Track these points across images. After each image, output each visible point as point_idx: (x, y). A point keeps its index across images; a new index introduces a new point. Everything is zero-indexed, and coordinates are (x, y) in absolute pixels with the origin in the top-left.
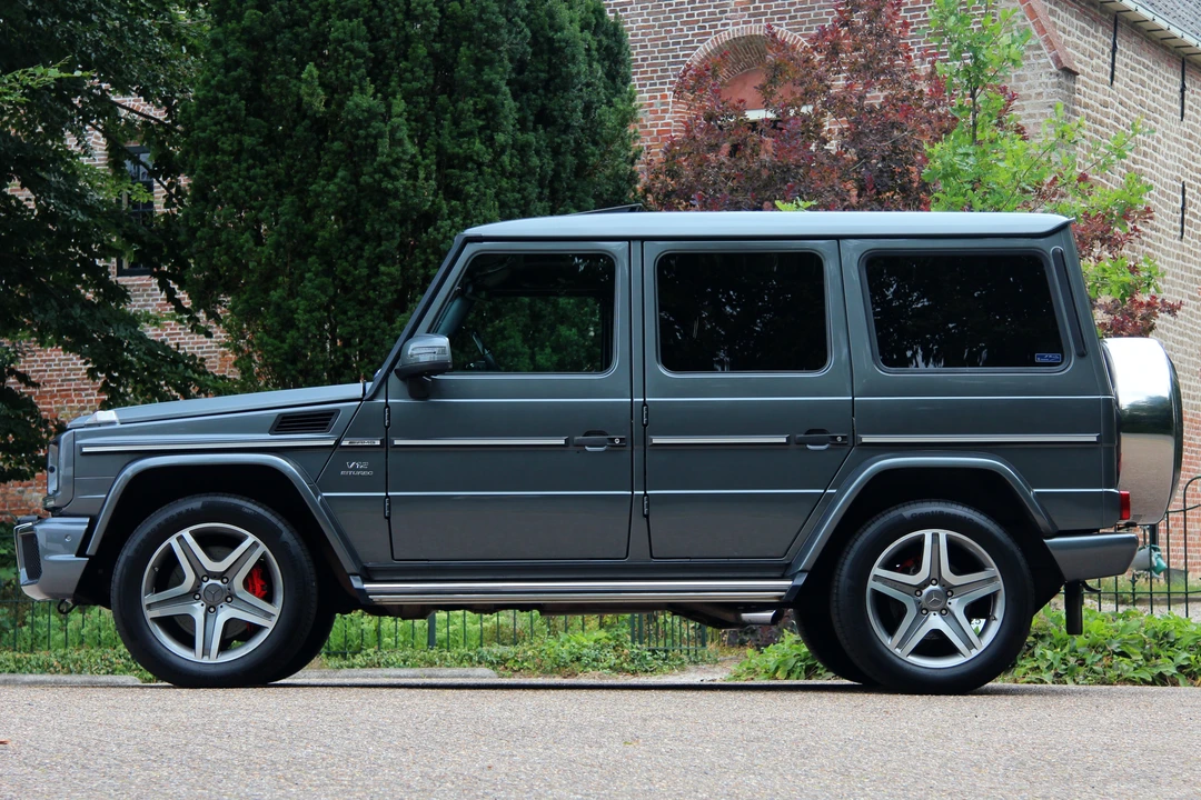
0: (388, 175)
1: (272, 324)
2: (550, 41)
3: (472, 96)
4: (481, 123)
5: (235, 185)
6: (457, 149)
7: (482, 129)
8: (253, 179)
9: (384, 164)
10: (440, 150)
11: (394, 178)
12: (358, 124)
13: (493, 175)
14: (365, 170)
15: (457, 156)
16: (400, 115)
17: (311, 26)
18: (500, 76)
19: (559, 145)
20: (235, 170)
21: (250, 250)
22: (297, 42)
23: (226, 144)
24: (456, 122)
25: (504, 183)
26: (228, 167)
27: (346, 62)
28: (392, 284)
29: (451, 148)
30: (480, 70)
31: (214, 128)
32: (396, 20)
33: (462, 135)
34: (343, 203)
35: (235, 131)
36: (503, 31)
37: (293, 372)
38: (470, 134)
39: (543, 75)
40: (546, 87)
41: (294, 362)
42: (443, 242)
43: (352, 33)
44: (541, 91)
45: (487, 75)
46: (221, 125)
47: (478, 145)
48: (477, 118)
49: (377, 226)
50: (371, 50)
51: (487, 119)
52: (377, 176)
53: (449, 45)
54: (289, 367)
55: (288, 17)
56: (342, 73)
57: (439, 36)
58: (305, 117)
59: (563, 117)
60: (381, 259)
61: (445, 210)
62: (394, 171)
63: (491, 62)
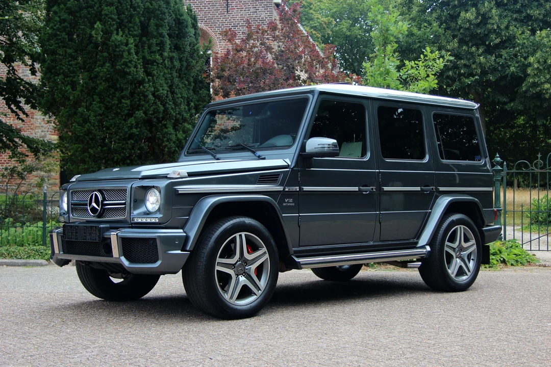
0: (127, 65)
1: (79, 121)
2: (179, 19)
3: (155, 38)
4: (159, 48)
5: (64, 67)
6: (150, 58)
7: (159, 50)
8: (71, 65)
9: (126, 62)
10: (144, 58)
11: (130, 67)
12: (116, 46)
13: (162, 68)
14: (118, 64)
15: (150, 60)
16: (132, 44)
17: (95, 8)
18: (165, 31)
19: (182, 58)
20: (64, 62)
21: (70, 93)
22: (89, 14)
23: (60, 51)
24: (149, 47)
25: (166, 71)
26: (61, 60)
27: (109, 23)
28: (127, 107)
29: (148, 57)
30: (158, 29)
31: (55, 45)
32: (127, 8)
33: (151, 52)
34: (108, 76)
35: (63, 47)
36: (166, 14)
37: (88, 139)
38: (154, 52)
39: (177, 32)
40: (177, 36)
41: (88, 135)
42: (146, 92)
43: (111, 12)
44: (175, 38)
45: (161, 30)
46: (58, 44)
47: (158, 57)
48: (157, 46)
49: (122, 85)
50: (118, 19)
51: (160, 47)
52: (123, 66)
53: (146, 18)
54: (86, 137)
55: (86, 4)
56: (107, 27)
57: (143, 15)
58: (91, 43)
59: (183, 48)
60: (123, 97)
61: (147, 80)
62: (129, 64)
63: (162, 26)
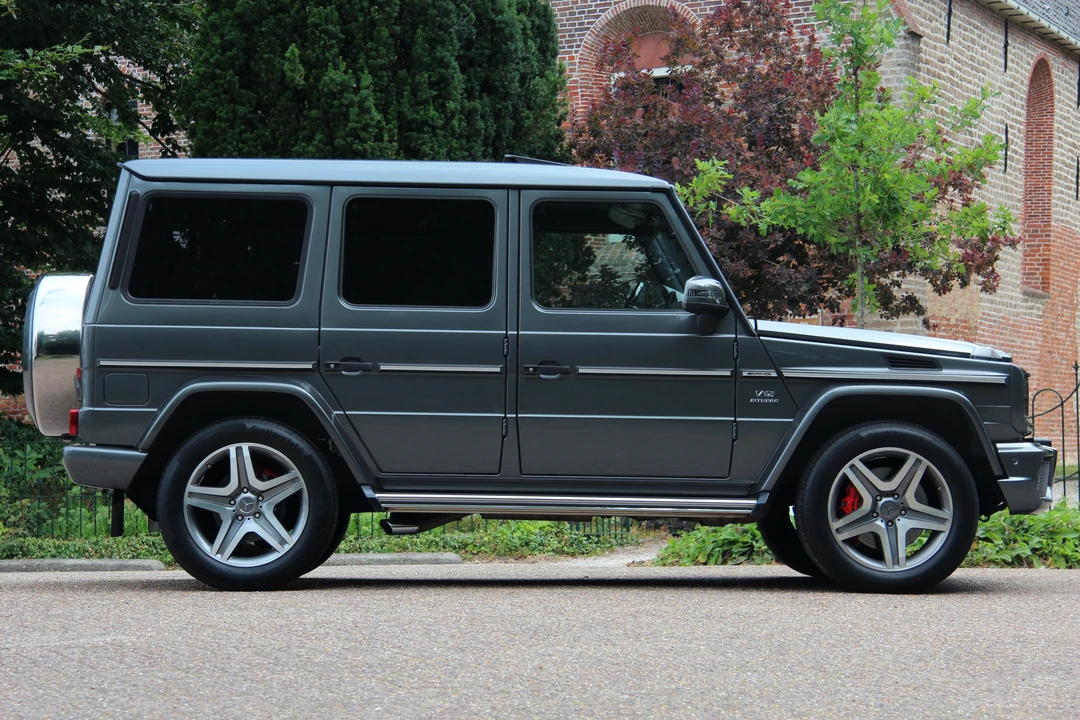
0: (357, 137)
2: (493, 22)
3: (427, 70)
4: (435, 93)
5: (229, 147)
6: (415, 116)
7: (435, 98)
9: (355, 129)
10: (401, 116)
11: (363, 141)
12: (333, 95)
13: (445, 136)
14: (339, 134)
15: (414, 121)
16: (367, 88)
17: (292, 12)
18: (449, 54)
19: (500, 110)
20: (230, 134)
22: (279, 26)
23: (222, 112)
24: (414, 93)
25: (455, 144)
26: (225, 132)
27: (322, 42)
29: (410, 115)
30: (433, 48)
31: (212, 99)
32: (362, 6)
33: (419, 103)
35: (230, 102)
36: (453, 15)
38: (425, 102)
39: (487, 52)
40: (489, 62)
43: (326, 18)
44: (485, 65)
45: (440, 52)
46: (218, 96)
47: (432, 112)
48: (432, 88)
50: (342, 32)
51: (440, 90)
52: (349, 139)
53: (407, 28)
56: (318, 52)
57: (399, 20)
58: (287, 89)
59: (504, 87)
62: (363, 134)
63: (443, 42)
